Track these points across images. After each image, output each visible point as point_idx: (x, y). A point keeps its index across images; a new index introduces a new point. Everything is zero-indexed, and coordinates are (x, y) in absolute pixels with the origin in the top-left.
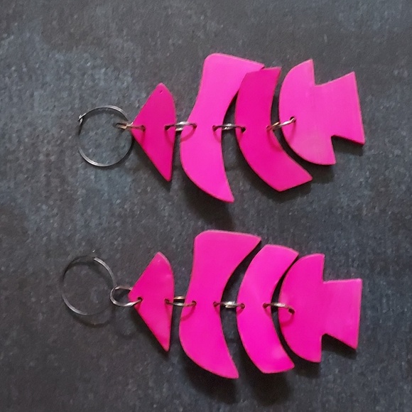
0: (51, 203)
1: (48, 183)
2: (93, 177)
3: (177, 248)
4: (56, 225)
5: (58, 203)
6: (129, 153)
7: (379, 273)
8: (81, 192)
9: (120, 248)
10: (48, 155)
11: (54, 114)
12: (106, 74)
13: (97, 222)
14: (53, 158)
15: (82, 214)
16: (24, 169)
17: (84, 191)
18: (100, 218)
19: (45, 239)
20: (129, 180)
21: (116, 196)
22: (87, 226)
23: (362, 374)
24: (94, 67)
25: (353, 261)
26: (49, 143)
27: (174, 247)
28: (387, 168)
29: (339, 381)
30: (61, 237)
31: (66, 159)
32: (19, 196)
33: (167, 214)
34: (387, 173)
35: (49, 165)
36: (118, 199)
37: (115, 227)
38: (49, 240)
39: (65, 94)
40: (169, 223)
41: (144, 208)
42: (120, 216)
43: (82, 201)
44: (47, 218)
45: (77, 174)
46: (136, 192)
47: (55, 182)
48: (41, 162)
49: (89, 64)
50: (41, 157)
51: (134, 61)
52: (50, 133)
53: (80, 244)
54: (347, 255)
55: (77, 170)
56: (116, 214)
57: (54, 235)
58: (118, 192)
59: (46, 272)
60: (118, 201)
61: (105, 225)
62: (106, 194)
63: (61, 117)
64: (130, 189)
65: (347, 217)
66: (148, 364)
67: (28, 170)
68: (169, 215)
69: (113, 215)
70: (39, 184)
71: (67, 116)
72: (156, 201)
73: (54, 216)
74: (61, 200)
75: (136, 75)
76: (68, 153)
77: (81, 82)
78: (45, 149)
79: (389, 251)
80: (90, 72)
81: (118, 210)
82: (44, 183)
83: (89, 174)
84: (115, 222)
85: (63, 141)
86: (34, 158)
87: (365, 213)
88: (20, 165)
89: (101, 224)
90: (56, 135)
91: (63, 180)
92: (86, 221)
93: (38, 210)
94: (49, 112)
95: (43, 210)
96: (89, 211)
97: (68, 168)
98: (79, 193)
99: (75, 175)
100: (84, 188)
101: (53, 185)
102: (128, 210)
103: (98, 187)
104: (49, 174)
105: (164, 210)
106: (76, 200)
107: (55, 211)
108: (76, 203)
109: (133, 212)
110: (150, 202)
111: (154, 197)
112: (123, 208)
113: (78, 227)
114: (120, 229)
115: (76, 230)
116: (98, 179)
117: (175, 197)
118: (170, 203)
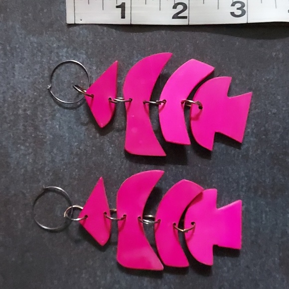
0: (28, 144)
1: (25, 130)
2: (57, 126)
3: (118, 177)
4: (31, 161)
5: (32, 144)
7: (260, 196)
8: (49, 137)
9: (77, 177)
10: (25, 110)
11: (29, 81)
12: (67, 52)
13: (61, 158)
14: (28, 113)
15: (50, 153)
16: (8, 120)
17: (51, 136)
18: (62, 156)
19: (23, 170)
20: (84, 129)
21: (74, 140)
22: (53, 161)
23: (247, 267)
24: (59, 47)
25: (242, 187)
26: (26, 101)
27: (116, 176)
28: (267, 122)
29: (231, 271)
30: (35, 169)
31: (39, 113)
32: (4, 139)
33: (110, 153)
34: (267, 125)
35: (26, 117)
36: (76, 142)
37: (74, 162)
38: (26, 171)
39: (37, 67)
40: (112, 159)
42: (77, 154)
43: (50, 144)
44: (25, 155)
45: (46, 124)
46: (89, 137)
47: (30, 130)
48: (20, 115)
49: (55, 45)
50: (20, 112)
51: (87, 43)
52: (27, 95)
53: (48, 174)
54: (238, 183)
55: (46, 121)
56: (74, 153)
57: (29, 168)
58: (75, 137)
59: (24, 194)
60: (76, 144)
61: (66, 160)
62: (67, 139)
63: (35, 83)
64: (85, 134)
65: (238, 156)
67: (11, 120)
68: (112, 154)
69: (72, 153)
70: (19, 131)
71: (39, 82)
72: (102, 144)
73: (29, 154)
74: (35, 142)
75: (89, 53)
76: (40, 108)
77: (49, 58)
78: (23, 106)
79: (267, 181)
80: (56, 51)
81: (75, 150)
82: (23, 130)
83: (55, 123)
84: (74, 159)
85: (36, 100)
86: (15, 113)
87: (251, 153)
88: (6, 118)
89: (63, 160)
90: (31, 96)
91: (36, 128)
92: (52, 157)
93: (18, 150)
94: (26, 79)
95: (21, 150)
96: (55, 151)
97: (40, 120)
98: (47, 138)
99: (44, 125)
100: (51, 134)
101: (28, 131)
102: (83, 150)
103: (61, 133)
104: (26, 124)
105: (108, 150)
106: (46, 142)
107: (30, 150)
108: (45, 145)
109: (86, 151)
110: (99, 144)
111: (102, 141)
112: (79, 149)
113: (47, 162)
114: (77, 163)
115: (45, 164)
116: (61, 128)
117: (117, 141)
118: (113, 146)
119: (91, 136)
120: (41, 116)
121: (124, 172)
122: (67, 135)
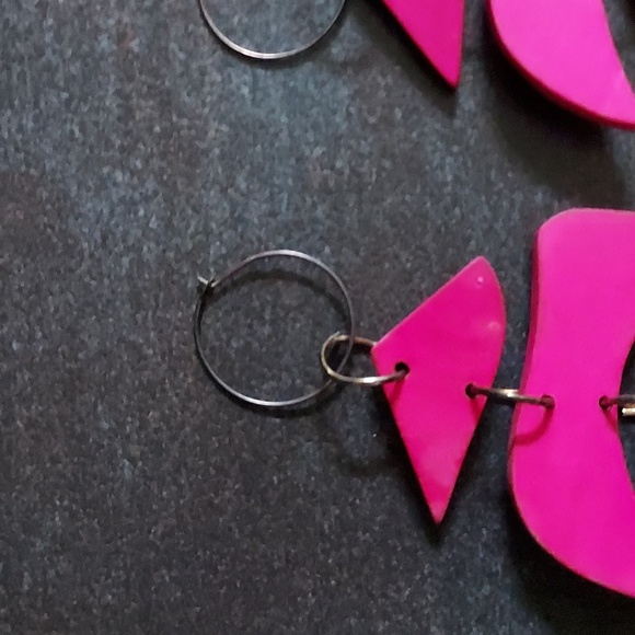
0: (138, 164)
1: (128, 113)
2: (245, 91)
4: (153, 224)
5: (156, 163)
6: (339, 22)
8: (216, 130)
10: (121, 38)
13: (265, 208)
14: (134, 45)
15: (223, 190)
16: (60, 78)
17: (224, 128)
19: (125, 260)
20: (344, 92)
21: (311, 137)
22: (237, 221)
30: (171, 255)
31: (173, 45)
32: (49, 150)
33: (450, 178)
35: (126, 65)
36: (316, 144)
37: (315, 221)
38: (140, 263)
41: (387, 164)
42: (325, 190)
43: (222, 157)
44: (131, 205)
45: (202, 84)
46: (365, 124)
47: (145, 108)
48: (102, 57)
50: (104, 43)
55: (203, 73)
56: (316, 185)
57: (150, 251)
58: (315, 127)
59: (134, 347)
60: (318, 151)
61: (286, 215)
62: (284, 135)
64: (349, 114)
66: (424, 579)
67: (70, 79)
68: (457, 179)
69: (305, 188)
70: (102, 117)
72: (418, 146)
73: (146, 199)
74: (163, 155)
76: (176, 28)
78: (112, 22)
81: (317, 176)
82: (116, 111)
83: (235, 80)
84: (314, 206)
86: (85, 48)
88: (49, 68)
89: (273, 214)
91: (166, 102)
92: (234, 205)
93: (103, 184)
95: (115, 184)
96: (241, 182)
97: (179, 70)
98: (212, 134)
99: (196, 88)
100: (222, 119)
101: (138, 115)
102: (347, 171)
103: (261, 113)
104: (129, 87)
105: (441, 167)
106: (206, 152)
107: (151, 185)
108: (206, 161)
109: (359, 175)
110: (406, 146)
111: (414, 135)
112: (332, 168)
113: (214, 225)
114: (328, 223)
115: (208, 232)
116: (259, 95)
117: (469, 131)
118: (455, 149)
119: (372, 120)
120: (182, 56)
121: (504, 244)
122: (284, 119)
